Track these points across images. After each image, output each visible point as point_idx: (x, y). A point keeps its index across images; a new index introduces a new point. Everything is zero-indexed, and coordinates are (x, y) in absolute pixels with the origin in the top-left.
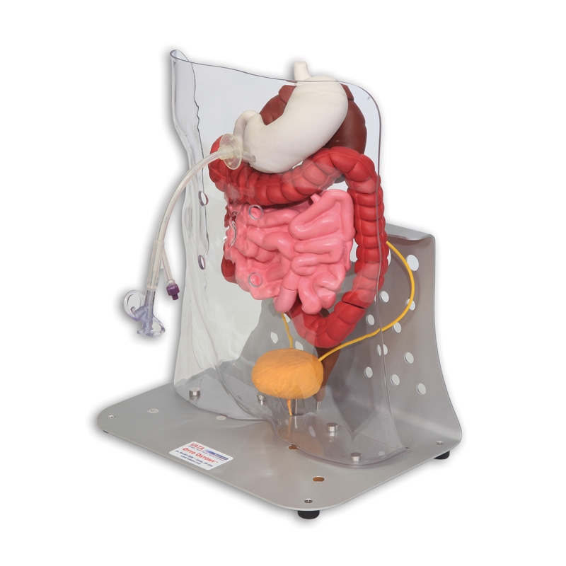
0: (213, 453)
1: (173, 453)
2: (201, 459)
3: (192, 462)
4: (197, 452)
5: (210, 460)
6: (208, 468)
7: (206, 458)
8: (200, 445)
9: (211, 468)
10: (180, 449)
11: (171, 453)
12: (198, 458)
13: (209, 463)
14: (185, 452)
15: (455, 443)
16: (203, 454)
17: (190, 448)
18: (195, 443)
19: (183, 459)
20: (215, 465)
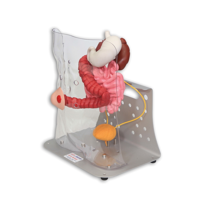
0: (78, 157)
1: (65, 156)
2: (73, 159)
3: (70, 160)
4: (73, 156)
5: (76, 159)
6: (75, 162)
7: (75, 158)
8: (74, 154)
9: (76, 162)
10: (67, 155)
11: (64, 156)
12: (72, 158)
13: (75, 160)
14: (69, 156)
15: (158, 158)
16: (74, 157)
17: (71, 155)
18: (73, 153)
19: (68, 158)
20: (77, 161)
